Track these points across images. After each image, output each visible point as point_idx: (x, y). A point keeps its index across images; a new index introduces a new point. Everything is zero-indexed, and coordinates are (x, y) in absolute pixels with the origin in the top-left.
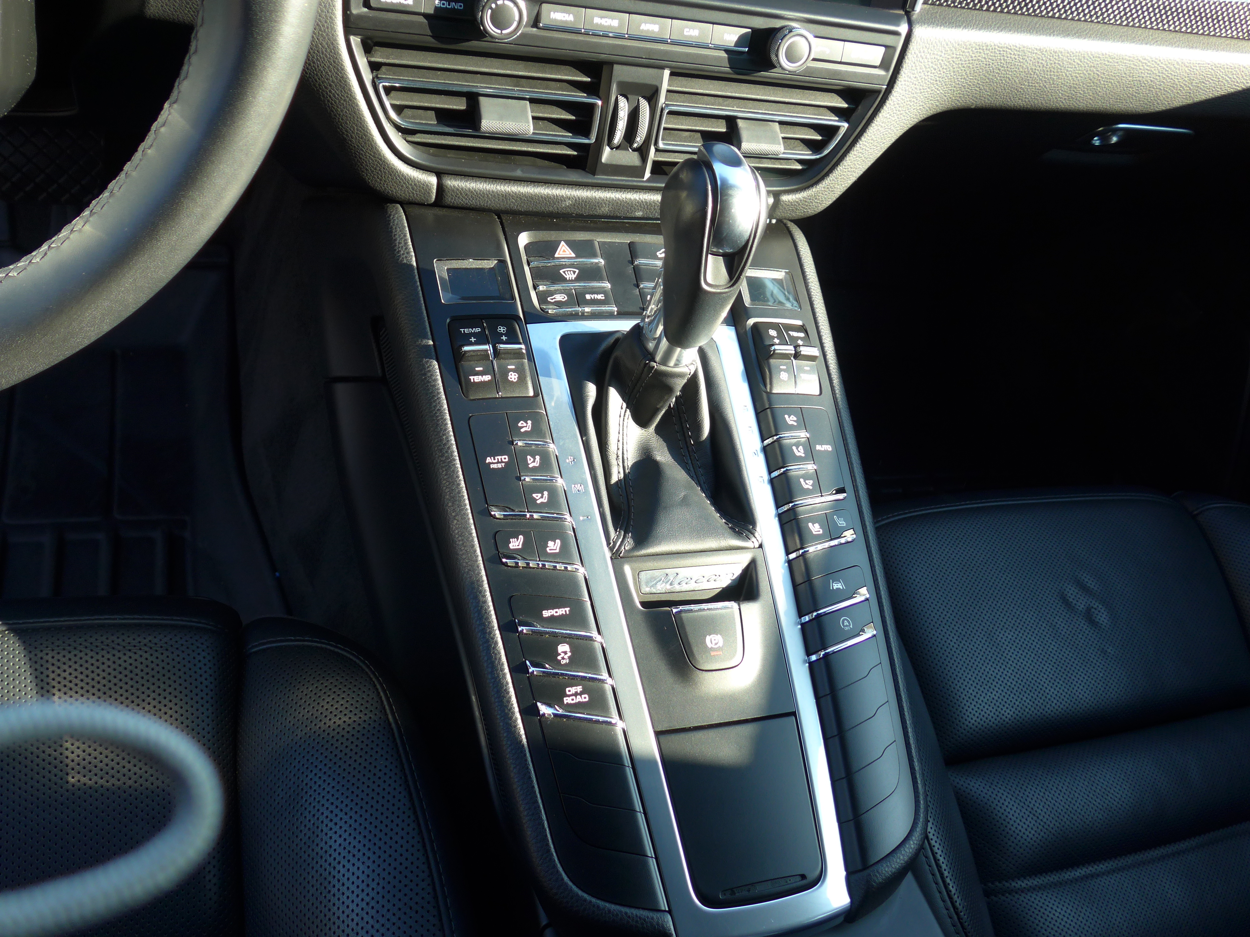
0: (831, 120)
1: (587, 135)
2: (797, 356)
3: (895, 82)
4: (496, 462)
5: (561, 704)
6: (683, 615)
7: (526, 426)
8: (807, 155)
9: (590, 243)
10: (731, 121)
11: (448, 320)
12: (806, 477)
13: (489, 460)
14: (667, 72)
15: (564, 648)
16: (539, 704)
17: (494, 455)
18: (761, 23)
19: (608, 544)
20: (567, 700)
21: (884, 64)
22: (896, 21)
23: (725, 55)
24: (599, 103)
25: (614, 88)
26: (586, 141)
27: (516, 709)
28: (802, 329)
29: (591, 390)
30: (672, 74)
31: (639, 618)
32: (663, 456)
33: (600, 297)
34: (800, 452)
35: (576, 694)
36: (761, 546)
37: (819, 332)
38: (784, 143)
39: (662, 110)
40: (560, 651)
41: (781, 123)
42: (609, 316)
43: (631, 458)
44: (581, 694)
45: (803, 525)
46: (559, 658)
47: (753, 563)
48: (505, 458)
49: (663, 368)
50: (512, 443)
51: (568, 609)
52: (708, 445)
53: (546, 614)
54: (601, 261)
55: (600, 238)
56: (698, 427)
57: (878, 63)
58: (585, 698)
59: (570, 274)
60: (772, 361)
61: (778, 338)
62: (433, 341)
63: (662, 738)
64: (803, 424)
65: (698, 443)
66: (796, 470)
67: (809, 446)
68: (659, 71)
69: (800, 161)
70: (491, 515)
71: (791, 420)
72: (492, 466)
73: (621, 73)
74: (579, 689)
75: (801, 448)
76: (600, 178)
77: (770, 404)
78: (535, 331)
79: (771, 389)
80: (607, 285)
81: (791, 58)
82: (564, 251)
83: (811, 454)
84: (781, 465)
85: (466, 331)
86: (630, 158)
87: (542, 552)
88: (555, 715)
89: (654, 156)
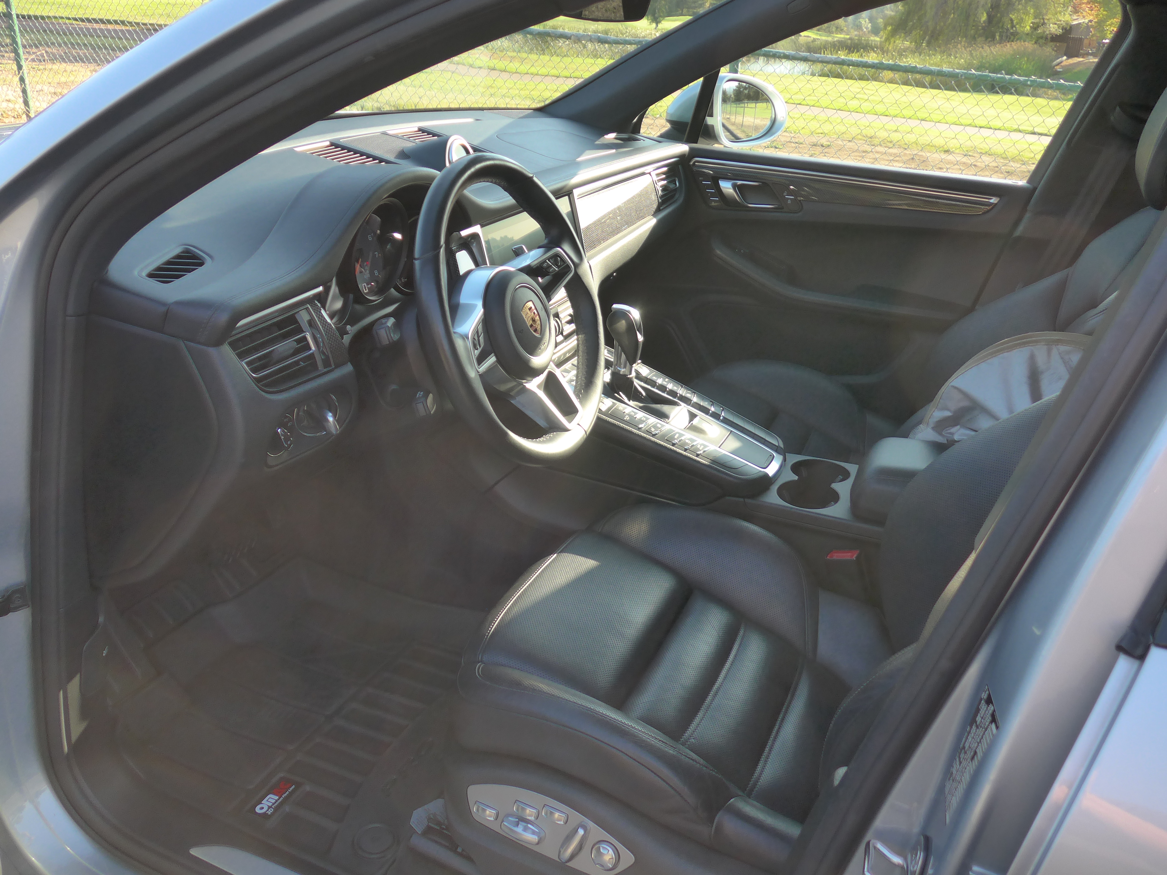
7: (621, 408)
17: (625, 418)
19: (663, 422)
31: (686, 430)
35: (699, 448)
36: (684, 406)
46: (689, 443)
50: (623, 414)
51: (676, 435)
53: (675, 438)
58: (702, 448)
64: (657, 379)
70: (641, 428)
72: (627, 420)
84: (664, 389)
87: (659, 430)
89: (565, 334)
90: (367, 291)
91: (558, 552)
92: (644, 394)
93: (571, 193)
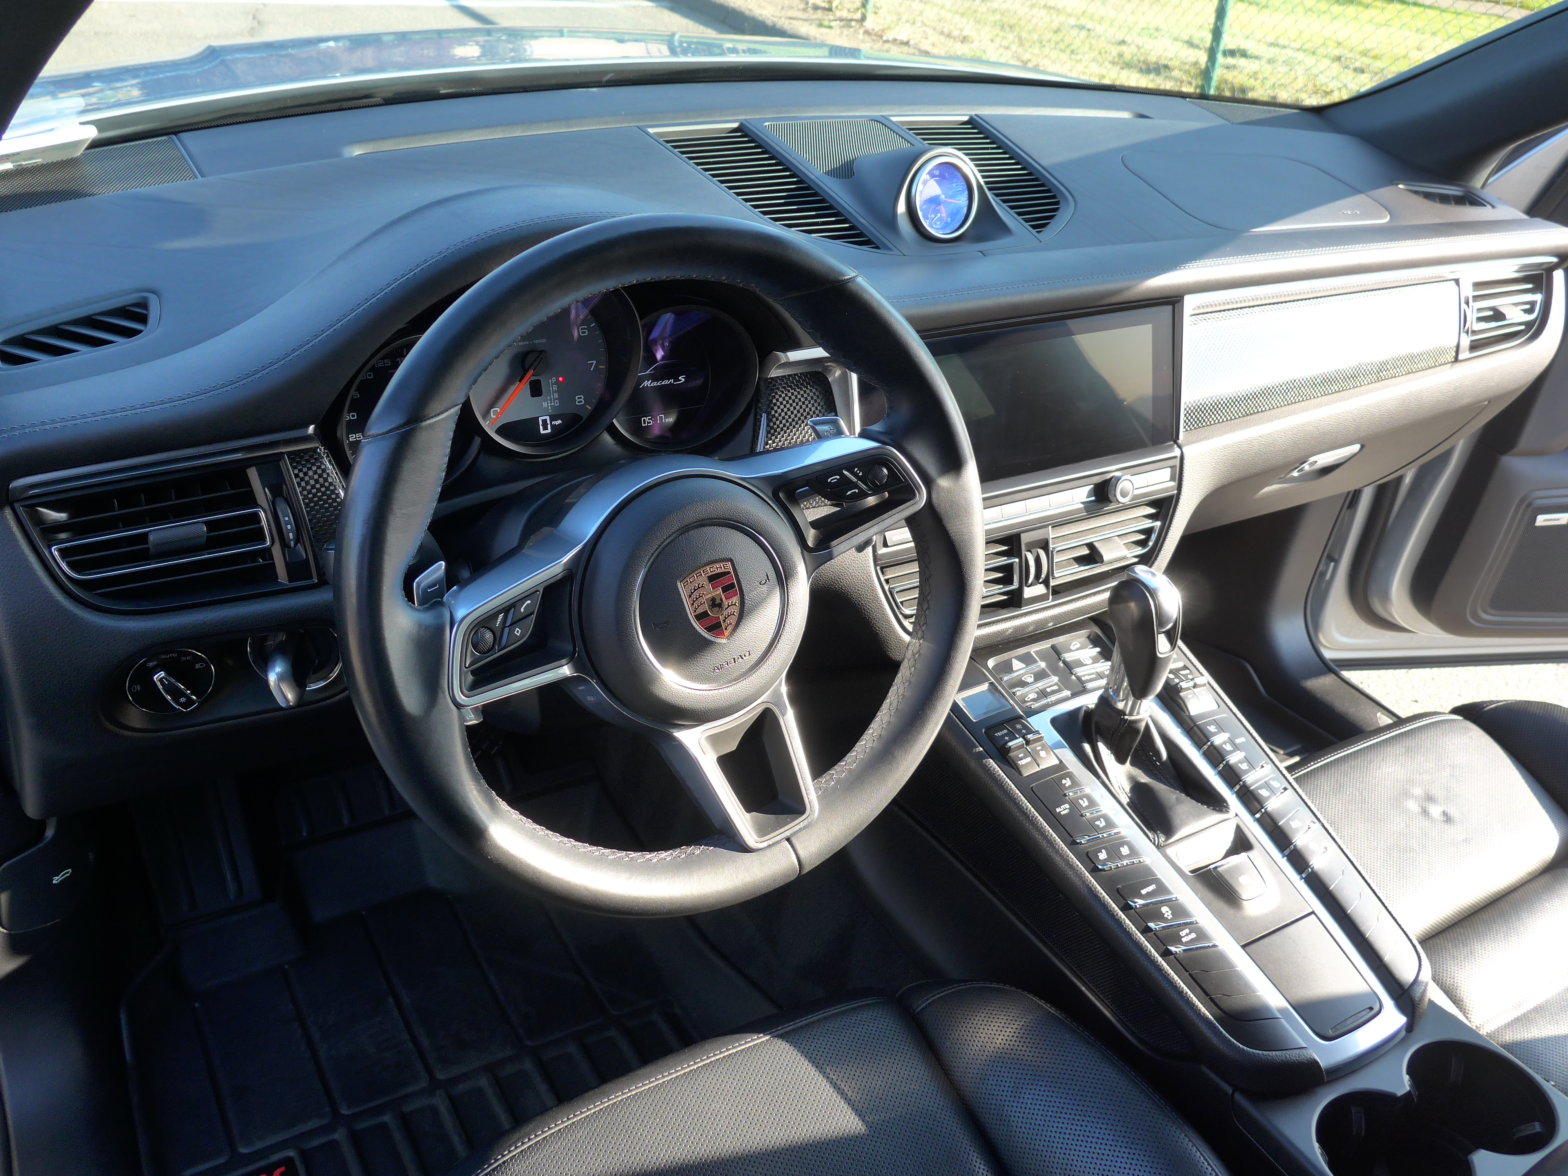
0: (1147, 524)
1: (1011, 583)
2: (1195, 686)
3: (1181, 487)
4: (1063, 810)
5: (1181, 943)
6: (1219, 869)
7: (1067, 782)
8: (1139, 551)
9: (1028, 654)
10: (1090, 546)
11: (983, 731)
12: (1241, 762)
13: (1058, 810)
14: (1050, 527)
15: (1165, 909)
16: (1169, 947)
17: (1059, 806)
18: (1098, 480)
19: (1151, 841)
20: (1184, 940)
21: (1172, 479)
22: (1170, 449)
23: (1082, 506)
24: (1017, 560)
25: (1023, 548)
26: (1013, 587)
27: (1157, 955)
28: (1185, 668)
29: (1087, 747)
30: (1052, 527)
31: (1193, 880)
32: (1144, 779)
33: (1056, 687)
34: (1228, 747)
35: (1187, 935)
36: (1237, 815)
37: (1195, 667)
38: (1126, 547)
39: (1052, 551)
40: (1164, 912)
41: (1118, 536)
42: (1066, 699)
43: (1127, 787)
44: (1190, 933)
45: (1255, 793)
46: (1166, 916)
47: (1238, 828)
48: (1067, 806)
49: (1132, 718)
50: (1065, 795)
51: (1154, 885)
52: (1169, 762)
53: (1144, 892)
54: (1043, 665)
55: (1033, 649)
56: (1157, 753)
57: (1169, 478)
58: (1193, 935)
59: (1030, 679)
60: (1182, 694)
61: (1176, 678)
62: (982, 747)
63: (1246, 949)
64: (1221, 729)
65: (1162, 763)
66: (1233, 759)
67: (1231, 741)
68: (1047, 529)
69: (1135, 557)
70: (1078, 843)
71: (1212, 729)
72: (1062, 813)
73: (1025, 538)
74: (1187, 931)
75: (1228, 744)
76: (1025, 609)
77: (1194, 723)
78: (1034, 722)
79: (1189, 713)
80: (1055, 679)
81: (1124, 495)
82: (1017, 665)
83: (1236, 748)
84: (1221, 760)
85: (999, 734)
86: (1040, 589)
87: (1121, 857)
88: (1184, 950)
89: (1053, 583)
90: (549, 431)
91: (775, 1034)
92: (1164, 755)
93: (1178, 301)
